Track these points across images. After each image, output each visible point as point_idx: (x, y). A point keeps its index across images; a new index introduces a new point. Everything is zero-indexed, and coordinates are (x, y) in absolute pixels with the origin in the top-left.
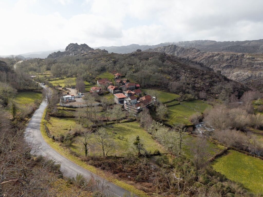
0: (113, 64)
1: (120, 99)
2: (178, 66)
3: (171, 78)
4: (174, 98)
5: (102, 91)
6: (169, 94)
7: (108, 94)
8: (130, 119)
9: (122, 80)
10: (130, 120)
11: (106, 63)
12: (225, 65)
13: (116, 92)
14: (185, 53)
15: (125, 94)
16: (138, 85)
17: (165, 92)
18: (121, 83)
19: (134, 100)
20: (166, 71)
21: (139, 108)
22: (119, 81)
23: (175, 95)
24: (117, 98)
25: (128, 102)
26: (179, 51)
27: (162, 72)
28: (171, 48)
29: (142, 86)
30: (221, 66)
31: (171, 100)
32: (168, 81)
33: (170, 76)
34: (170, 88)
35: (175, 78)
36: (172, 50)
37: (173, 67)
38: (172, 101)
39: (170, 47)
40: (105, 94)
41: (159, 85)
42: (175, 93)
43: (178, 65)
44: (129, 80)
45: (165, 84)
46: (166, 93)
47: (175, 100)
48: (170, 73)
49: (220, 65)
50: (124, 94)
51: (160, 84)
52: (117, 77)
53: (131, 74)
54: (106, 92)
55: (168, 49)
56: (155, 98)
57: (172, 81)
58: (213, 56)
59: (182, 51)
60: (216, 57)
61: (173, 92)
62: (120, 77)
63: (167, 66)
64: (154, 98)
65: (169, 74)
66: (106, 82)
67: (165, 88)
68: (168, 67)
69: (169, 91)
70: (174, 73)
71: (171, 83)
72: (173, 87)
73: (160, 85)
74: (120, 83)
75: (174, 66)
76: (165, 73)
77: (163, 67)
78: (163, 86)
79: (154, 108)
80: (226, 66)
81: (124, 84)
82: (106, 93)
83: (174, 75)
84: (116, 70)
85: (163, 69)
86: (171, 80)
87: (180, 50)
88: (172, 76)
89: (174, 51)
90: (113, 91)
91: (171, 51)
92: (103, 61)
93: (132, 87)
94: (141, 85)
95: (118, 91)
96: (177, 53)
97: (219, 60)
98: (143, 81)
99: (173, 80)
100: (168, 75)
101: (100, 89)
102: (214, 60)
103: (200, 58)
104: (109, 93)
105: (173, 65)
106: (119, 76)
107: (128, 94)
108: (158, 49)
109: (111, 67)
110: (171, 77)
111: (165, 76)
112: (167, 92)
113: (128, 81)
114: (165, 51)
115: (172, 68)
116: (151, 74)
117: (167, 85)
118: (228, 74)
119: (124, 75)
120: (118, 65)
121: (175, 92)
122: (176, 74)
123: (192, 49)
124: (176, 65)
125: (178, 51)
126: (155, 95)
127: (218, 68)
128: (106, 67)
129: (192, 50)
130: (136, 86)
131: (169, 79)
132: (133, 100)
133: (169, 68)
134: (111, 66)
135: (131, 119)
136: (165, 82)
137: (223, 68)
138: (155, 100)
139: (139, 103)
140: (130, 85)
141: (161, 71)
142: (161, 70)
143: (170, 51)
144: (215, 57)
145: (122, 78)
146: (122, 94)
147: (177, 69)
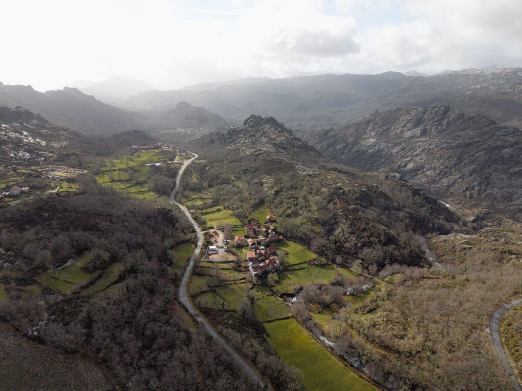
12: (517, 169)
14: (463, 125)
21: (255, 273)
26: (453, 120)
28: (437, 111)
30: (511, 170)
32: (316, 236)
33: (322, 229)
35: (326, 232)
36: (438, 116)
38: (301, 263)
39: (436, 109)
45: (310, 238)
47: (305, 262)
48: (325, 224)
49: (509, 168)
55: (431, 114)
57: (319, 236)
58: (503, 147)
59: (458, 120)
60: (508, 149)
65: (323, 226)
67: (309, 244)
69: (310, 248)
80: (518, 171)
83: (328, 228)
87: (454, 118)
89: (443, 119)
91: (436, 119)
96: (448, 123)
97: (512, 156)
99: (321, 235)
102: (502, 156)
103: (478, 146)
108: (413, 112)
114: (425, 117)
118: (518, 188)
122: (330, 226)
123: (480, 117)
125: (450, 120)
127: (502, 174)
129: (480, 119)
131: (318, 233)
137: (511, 175)
143: (433, 118)
144: (505, 150)
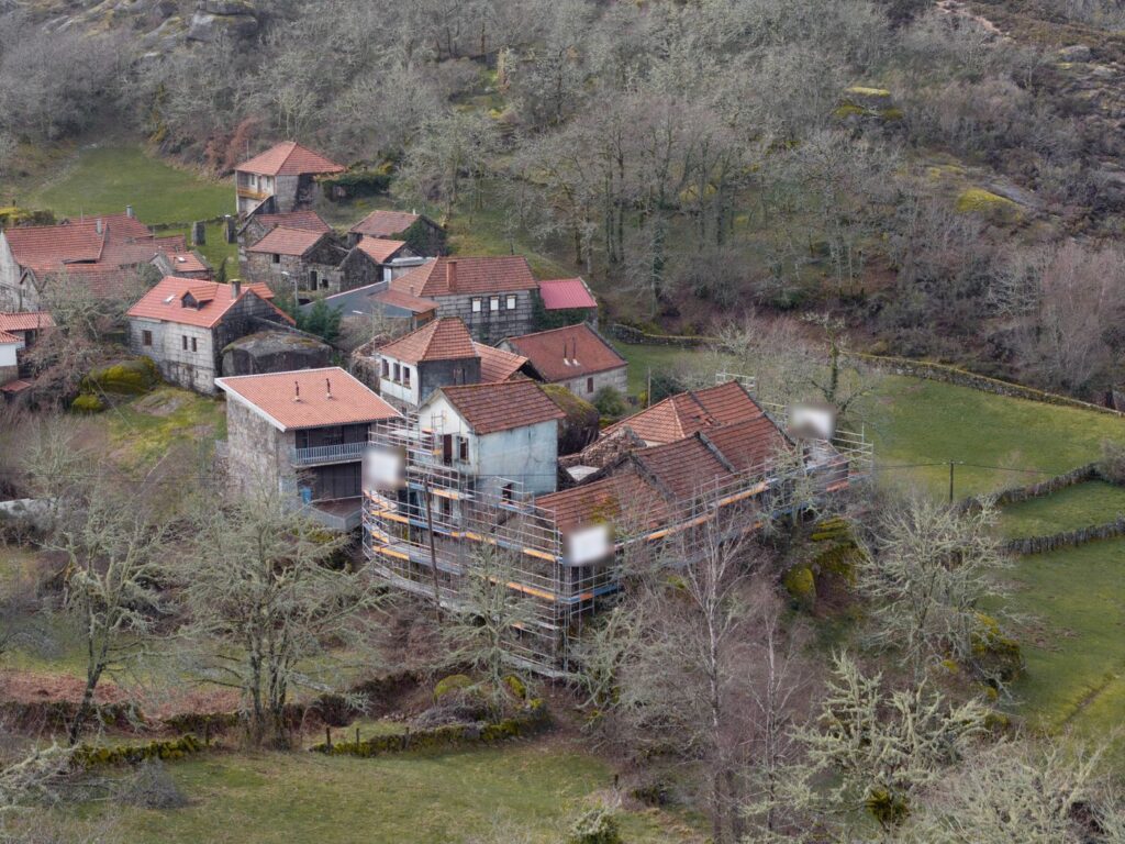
0: (228, 47)
1: (305, 437)
2: (1100, 69)
3: (1023, 202)
4: (1080, 459)
5: (54, 361)
6: (998, 404)
7: (140, 404)
8: (463, 715)
9: (344, 229)
10: (456, 724)
11: (133, 46)
13: (256, 353)
15: (387, 386)
16: (572, 293)
17: (952, 378)
18: (334, 259)
19: (519, 435)
20: (949, 122)
21: (589, 545)
22: (297, 239)
23: (1087, 415)
24: (265, 426)
25: (429, 461)
27: (892, 124)
29: (625, 311)
31: (1044, 479)
32: (982, 248)
33: (1003, 184)
34: (1014, 325)
35: (1072, 211)
37: (1039, 81)
38: (1056, 491)
40: (92, 400)
41: (860, 300)
42: (1083, 394)
43: (1095, 55)
44: (442, 233)
45: (946, 274)
46: (963, 392)
47: (1091, 476)
48: (1002, 143)
50: (368, 377)
51: (870, 285)
52: (269, 190)
53: (476, 157)
54: (116, 368)
56: (821, 420)
57: (1030, 243)
61: (1065, 385)
62: (317, 192)
63: (954, 59)
64: (809, 431)
65: (995, 163)
66: (115, 258)
67: (951, 328)
68: (964, 71)
69: (999, 365)
70: (1047, 152)
71: (1018, 260)
72: (1049, 317)
73: (872, 299)
74: (312, 256)
75: (1047, 58)
76: (935, 141)
77: (898, 76)
78: (919, 301)
79: (814, 551)
81: (366, 271)
82: (104, 384)
83: (1055, 173)
84: (267, 116)
85: (898, 95)
86: (1026, 225)
88: (1029, 180)
90: (204, 356)
92: (95, 19)
93: (486, 311)
94: (615, 294)
95: (281, 342)
98: (639, 249)
99: (1049, 228)
100: (978, 170)
101: (30, 336)
104: (153, 377)
105: (1027, 53)
106: (306, 181)
107: (423, 367)
109: (202, 81)
110: (1015, 192)
111: (935, 173)
112: (976, 385)
113: (422, 240)
115: (1022, 86)
116: (752, 157)
117: (976, 291)
119: (378, 170)
120: (291, 58)
121: (1082, 377)
122: (1077, 164)
124: (1062, 55)
126: (819, 394)
128: (125, 84)
130: (536, 297)
131: (997, 218)
132: (493, 441)
133: (977, 87)
134: (194, 73)
135: (477, 715)
136: (939, 255)
138: (821, 455)
139: (591, 479)
140: (455, 289)
141: (880, 122)
142: (884, 102)
145: (342, 211)
146: (338, 374)
147: (1089, 107)
